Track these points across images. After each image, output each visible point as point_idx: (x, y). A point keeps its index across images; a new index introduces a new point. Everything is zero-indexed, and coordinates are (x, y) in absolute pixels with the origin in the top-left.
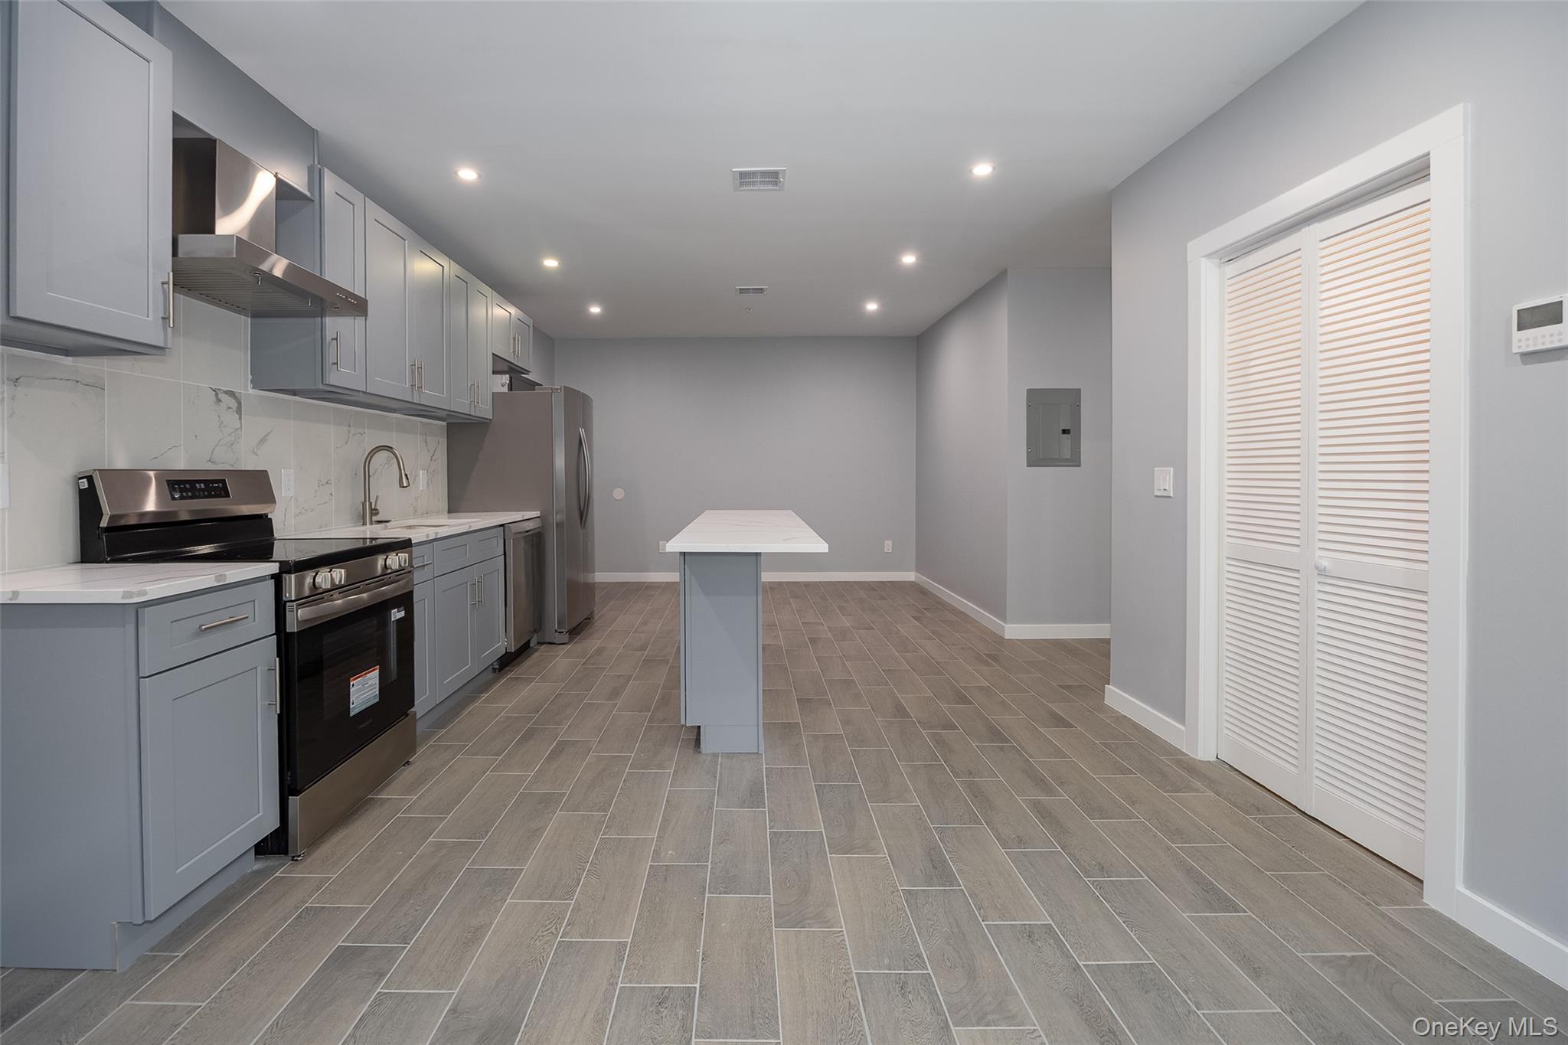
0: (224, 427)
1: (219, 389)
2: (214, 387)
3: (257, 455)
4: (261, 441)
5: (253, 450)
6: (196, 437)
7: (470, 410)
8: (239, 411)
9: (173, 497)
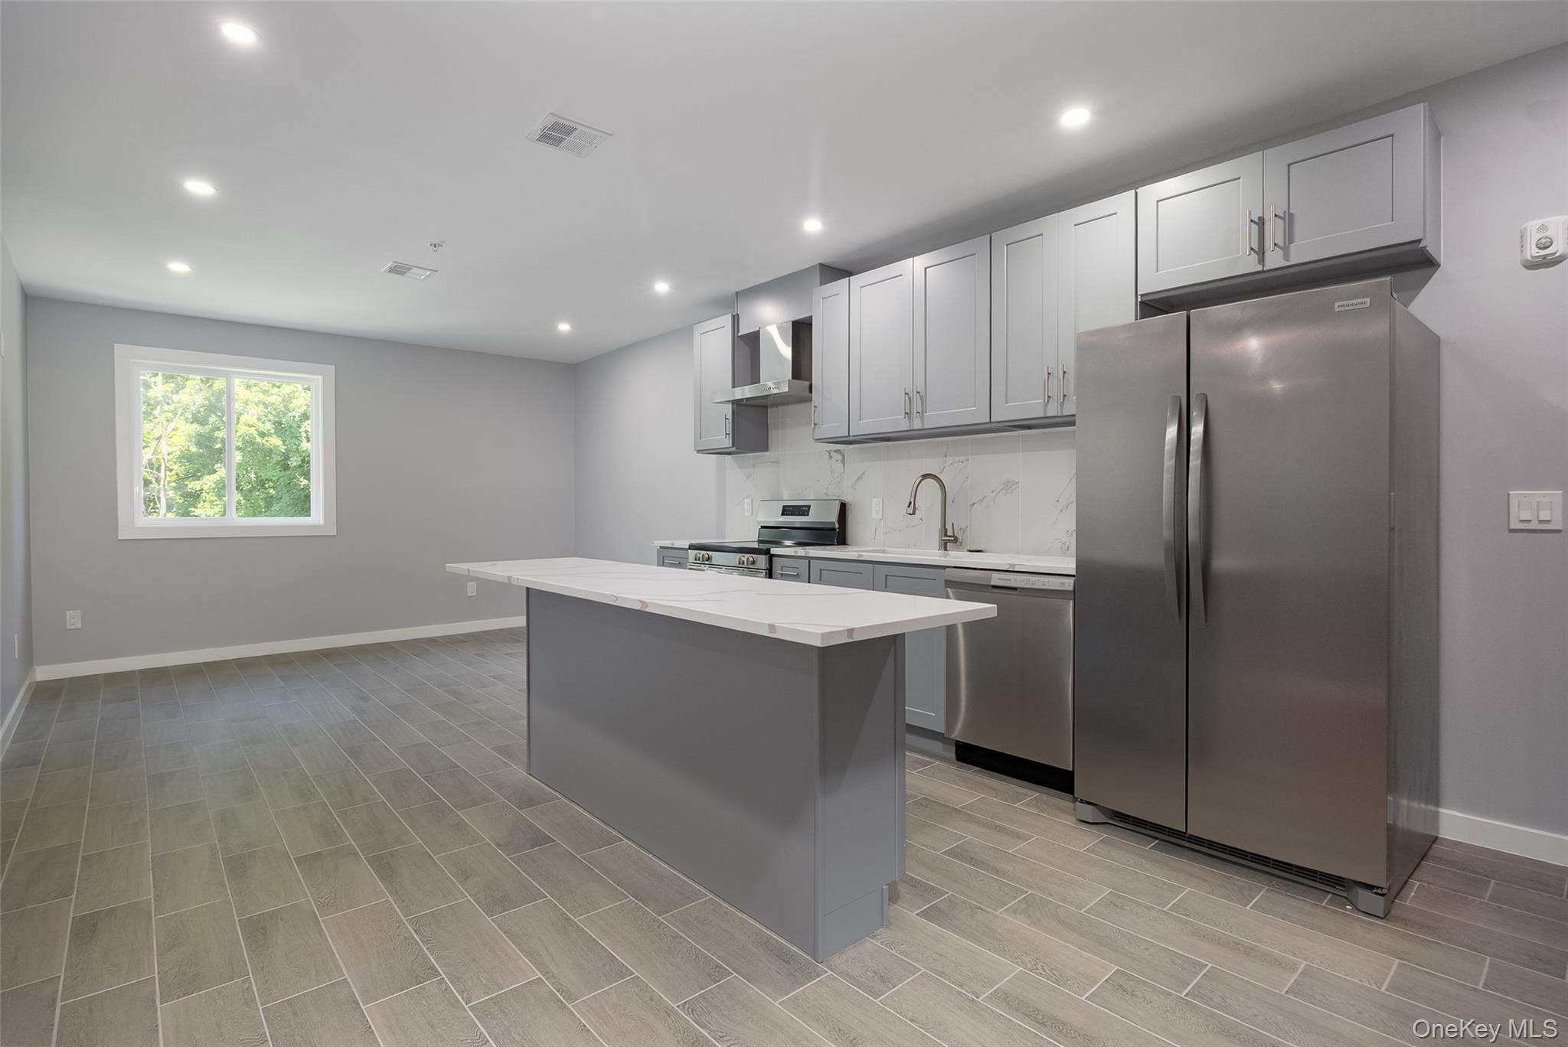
1: (831, 451)
2: (828, 450)
4: (858, 479)
6: (818, 480)
7: (1045, 411)
8: (843, 461)
9: (783, 514)
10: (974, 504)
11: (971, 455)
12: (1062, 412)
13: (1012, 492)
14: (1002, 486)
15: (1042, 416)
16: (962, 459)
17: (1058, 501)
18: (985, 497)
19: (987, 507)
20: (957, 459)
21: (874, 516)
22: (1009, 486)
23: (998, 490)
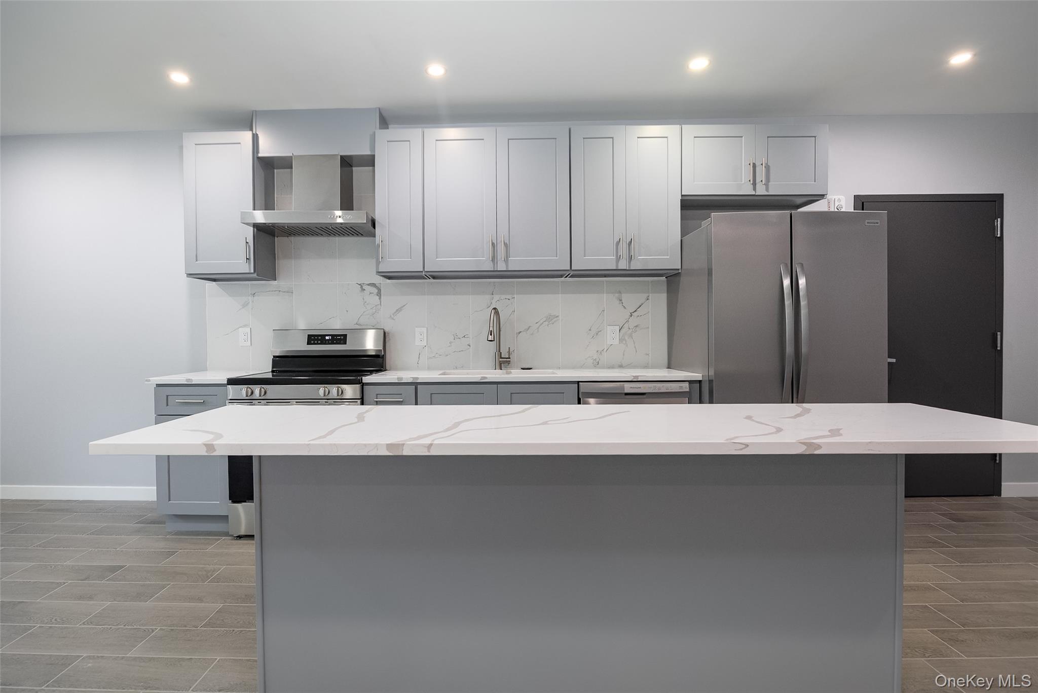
0: (367, 304)
1: (363, 284)
2: (359, 283)
3: (394, 320)
4: (397, 310)
5: (391, 316)
6: (347, 311)
7: (617, 265)
8: (379, 294)
9: (309, 343)
10: (521, 332)
11: (516, 294)
12: (629, 266)
13: (553, 323)
14: (545, 319)
15: (615, 268)
16: (508, 297)
17: (590, 330)
18: (530, 327)
19: (532, 334)
20: (503, 297)
21: (418, 343)
22: (551, 319)
23: (541, 322)
